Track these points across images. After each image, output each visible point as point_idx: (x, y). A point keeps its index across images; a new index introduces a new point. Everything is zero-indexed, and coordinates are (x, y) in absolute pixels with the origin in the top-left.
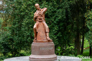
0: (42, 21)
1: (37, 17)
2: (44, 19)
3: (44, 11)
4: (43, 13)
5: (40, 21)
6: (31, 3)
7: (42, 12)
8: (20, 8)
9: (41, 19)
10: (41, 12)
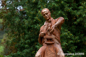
0: (53, 44)
1: (45, 34)
2: (58, 40)
3: (57, 23)
4: (55, 28)
5: (48, 44)
6: (56, 5)
7: (53, 26)
8: (34, 15)
9: (51, 40)
10: (51, 26)
